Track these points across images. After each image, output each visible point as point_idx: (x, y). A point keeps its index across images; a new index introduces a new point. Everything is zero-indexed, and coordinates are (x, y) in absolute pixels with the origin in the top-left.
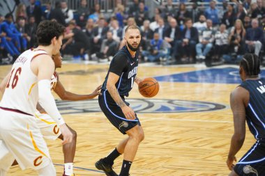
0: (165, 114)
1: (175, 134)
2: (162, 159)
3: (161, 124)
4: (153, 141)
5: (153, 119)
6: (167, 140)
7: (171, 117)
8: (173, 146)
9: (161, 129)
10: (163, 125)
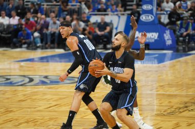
0: (44, 86)
1: (55, 100)
2: (51, 119)
3: (44, 94)
4: (40, 106)
5: (36, 90)
6: (51, 105)
7: (49, 88)
8: (57, 109)
9: (45, 97)
10: (45, 94)
